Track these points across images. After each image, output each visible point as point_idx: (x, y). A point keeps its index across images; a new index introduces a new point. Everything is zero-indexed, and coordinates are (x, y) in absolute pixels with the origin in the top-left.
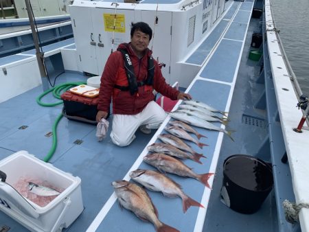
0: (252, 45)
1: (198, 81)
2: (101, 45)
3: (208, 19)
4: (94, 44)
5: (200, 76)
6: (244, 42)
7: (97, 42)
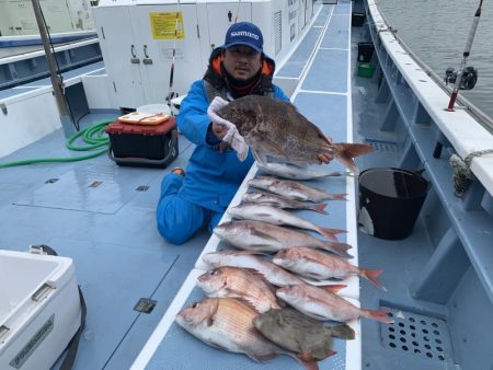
0: (358, 59)
1: (300, 94)
2: (148, 62)
3: (295, 20)
4: (137, 62)
5: (302, 88)
6: (349, 50)
7: (141, 57)
